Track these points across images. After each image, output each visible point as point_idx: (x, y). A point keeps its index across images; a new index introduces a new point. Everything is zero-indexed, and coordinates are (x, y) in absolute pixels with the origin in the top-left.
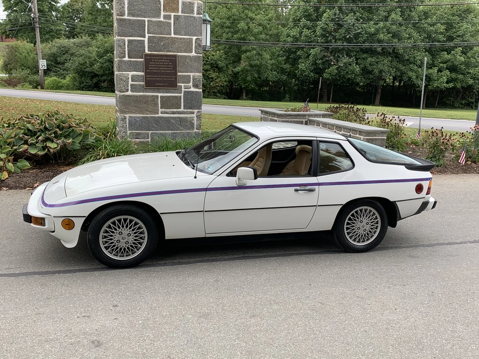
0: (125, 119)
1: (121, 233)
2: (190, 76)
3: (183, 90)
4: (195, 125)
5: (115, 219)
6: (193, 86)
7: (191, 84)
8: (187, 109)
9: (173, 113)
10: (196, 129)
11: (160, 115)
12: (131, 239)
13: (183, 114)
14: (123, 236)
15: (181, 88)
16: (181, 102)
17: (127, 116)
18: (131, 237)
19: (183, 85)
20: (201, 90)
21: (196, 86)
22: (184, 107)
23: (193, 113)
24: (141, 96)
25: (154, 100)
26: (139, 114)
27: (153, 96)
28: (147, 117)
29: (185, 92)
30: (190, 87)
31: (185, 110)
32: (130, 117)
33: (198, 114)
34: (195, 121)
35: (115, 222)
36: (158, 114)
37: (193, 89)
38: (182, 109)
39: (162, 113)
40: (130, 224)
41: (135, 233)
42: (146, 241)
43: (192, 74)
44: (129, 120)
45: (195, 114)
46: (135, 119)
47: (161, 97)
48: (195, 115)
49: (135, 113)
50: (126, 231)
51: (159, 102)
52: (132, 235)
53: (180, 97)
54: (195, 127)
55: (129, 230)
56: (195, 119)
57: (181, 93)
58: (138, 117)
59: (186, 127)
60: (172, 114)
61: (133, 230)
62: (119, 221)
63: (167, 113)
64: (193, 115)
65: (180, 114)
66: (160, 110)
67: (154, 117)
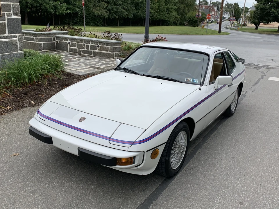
1: (179, 147)
2: (10, 5)
3: (6, 17)
4: (18, 47)
6: (14, 14)
7: (12, 12)
8: (11, 34)
9: (1, 38)
10: (20, 50)
13: (8, 38)
15: (5, 16)
16: (6, 28)
19: (6, 13)
20: (20, 17)
21: (15, 14)
22: (8, 32)
23: (16, 37)
29: (8, 19)
30: (12, 15)
31: (9, 35)
33: (19, 38)
34: (18, 43)
37: (13, 17)
38: (7, 34)
43: (12, 3)
45: (17, 37)
48: (17, 39)
53: (5, 23)
54: (19, 48)
56: (18, 41)
57: (5, 20)
59: (12, 50)
64: (16, 38)
65: (6, 38)
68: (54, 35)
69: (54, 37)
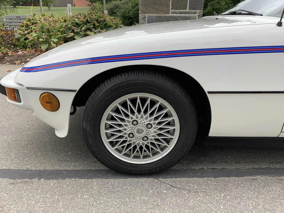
0: (145, 18)
1: (135, 123)
5: (127, 98)
8: (191, 10)
9: (181, 13)
11: (171, 15)
12: (152, 133)
13: (188, 14)
14: (139, 127)
16: (187, 4)
17: (147, 15)
18: (152, 130)
22: (189, 8)
23: (196, 13)
25: (167, 3)
26: (156, 13)
28: (161, 16)
31: (190, 11)
32: (149, 16)
33: (199, 14)
35: (126, 102)
36: (169, 14)
38: (187, 10)
39: (172, 13)
40: (151, 108)
41: (160, 123)
42: (176, 138)
44: (148, 19)
46: (152, 18)
48: (197, 15)
49: (152, 13)
50: (144, 119)
51: (171, 5)
52: (154, 126)
55: (149, 119)
56: (197, 18)
58: (154, 17)
60: (179, 14)
61: (156, 118)
62: (133, 101)
63: (176, 13)
64: (195, 15)
65: (185, 14)
66: (171, 10)
67: (166, 16)
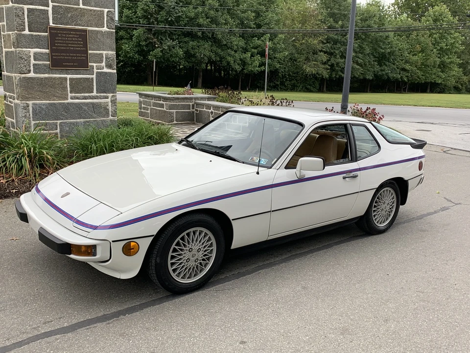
0: (28, 106)
1: (190, 250)
2: (102, 54)
3: (95, 70)
4: (110, 111)
5: (185, 233)
6: (106, 66)
7: (104, 64)
8: (100, 93)
9: (85, 98)
10: (112, 116)
11: (70, 101)
12: (201, 255)
13: (96, 99)
14: (193, 253)
15: (93, 68)
16: (93, 86)
17: (30, 103)
18: (201, 252)
19: (95, 65)
20: (115, 71)
21: (109, 66)
22: (97, 90)
23: (107, 98)
24: (46, 78)
25: (61, 84)
26: (45, 99)
27: (60, 78)
28: (54, 104)
29: (97, 73)
30: (103, 67)
31: (98, 95)
32: (34, 104)
33: (112, 99)
34: (110, 107)
35: (184, 237)
36: (67, 99)
37: (106, 70)
38: (95, 93)
39: (72, 98)
40: (199, 237)
41: (205, 247)
42: (214, 255)
43: (104, 52)
44: (33, 108)
45: (110, 98)
46: (41, 107)
47: (70, 79)
48: (109, 100)
49: (40, 99)
50: (196, 247)
51: (68, 86)
52: (202, 249)
53: (92, 79)
54: (110, 113)
55: (199, 245)
56: (110, 104)
57: (93, 75)
58: (44, 104)
59: (100, 114)
60: (83, 99)
61: (203, 244)
63: (78, 98)
64: (107, 100)
65: (92, 99)
66: (70, 95)
67: (63, 103)
68: (193, 100)
69: (193, 103)
